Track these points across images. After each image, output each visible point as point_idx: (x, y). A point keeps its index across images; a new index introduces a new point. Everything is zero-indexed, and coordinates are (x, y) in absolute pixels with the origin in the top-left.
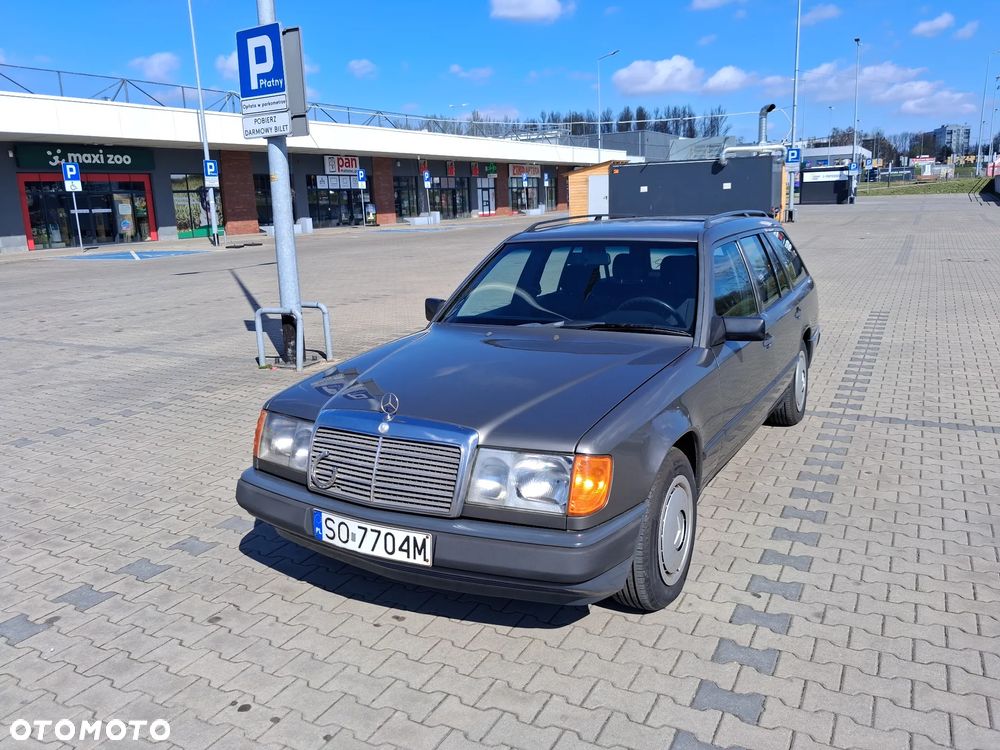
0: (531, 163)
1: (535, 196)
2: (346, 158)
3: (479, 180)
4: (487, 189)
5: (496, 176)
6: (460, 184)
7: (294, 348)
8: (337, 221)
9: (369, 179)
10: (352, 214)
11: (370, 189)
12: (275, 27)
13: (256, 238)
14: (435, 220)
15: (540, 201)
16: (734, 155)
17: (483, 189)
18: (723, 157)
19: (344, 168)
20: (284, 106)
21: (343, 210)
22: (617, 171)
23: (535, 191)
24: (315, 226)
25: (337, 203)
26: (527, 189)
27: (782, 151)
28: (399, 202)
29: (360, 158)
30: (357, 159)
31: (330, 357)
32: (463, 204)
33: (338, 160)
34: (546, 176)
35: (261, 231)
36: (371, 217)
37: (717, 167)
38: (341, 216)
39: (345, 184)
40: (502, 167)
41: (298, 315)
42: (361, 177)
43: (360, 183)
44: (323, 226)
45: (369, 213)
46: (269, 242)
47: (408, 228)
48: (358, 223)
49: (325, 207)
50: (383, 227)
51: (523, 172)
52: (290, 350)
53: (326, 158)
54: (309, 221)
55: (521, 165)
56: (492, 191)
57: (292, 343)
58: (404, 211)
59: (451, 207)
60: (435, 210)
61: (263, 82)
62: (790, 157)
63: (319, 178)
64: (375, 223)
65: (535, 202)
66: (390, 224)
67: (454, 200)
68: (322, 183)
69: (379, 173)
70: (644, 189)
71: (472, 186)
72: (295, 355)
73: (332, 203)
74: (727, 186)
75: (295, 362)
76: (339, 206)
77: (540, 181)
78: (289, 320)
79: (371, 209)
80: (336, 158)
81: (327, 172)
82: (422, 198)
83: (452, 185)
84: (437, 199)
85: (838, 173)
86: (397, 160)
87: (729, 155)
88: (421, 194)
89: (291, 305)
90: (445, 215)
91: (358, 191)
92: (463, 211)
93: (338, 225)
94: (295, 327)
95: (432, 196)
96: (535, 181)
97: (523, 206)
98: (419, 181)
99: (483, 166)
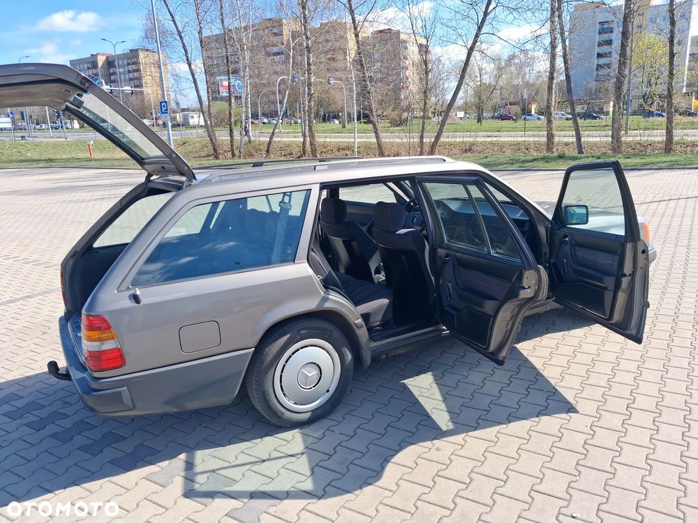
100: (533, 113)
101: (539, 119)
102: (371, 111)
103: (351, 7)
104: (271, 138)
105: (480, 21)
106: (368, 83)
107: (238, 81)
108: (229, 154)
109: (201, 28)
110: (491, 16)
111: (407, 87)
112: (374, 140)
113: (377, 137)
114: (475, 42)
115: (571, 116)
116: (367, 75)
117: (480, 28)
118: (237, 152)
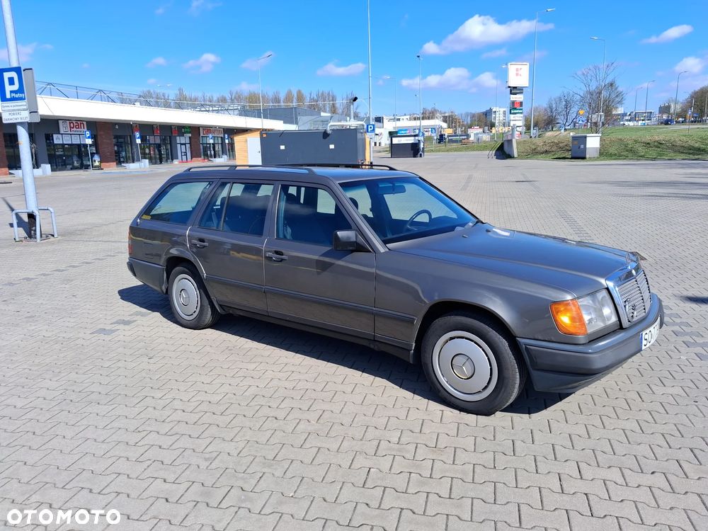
0: (215, 127)
1: (220, 149)
2: (76, 123)
3: (178, 138)
4: (185, 144)
5: (190, 135)
6: (164, 140)
7: (35, 231)
8: (71, 166)
9: (94, 137)
10: (82, 161)
11: (95, 144)
12: (19, 68)
13: (8, 178)
14: (145, 165)
15: (223, 153)
16: (335, 128)
17: (181, 144)
18: (328, 129)
19: (75, 129)
20: (25, 107)
21: (75, 159)
22: (265, 136)
23: (220, 146)
24: (53, 170)
25: (70, 153)
26: (213, 144)
27: (363, 125)
28: (118, 153)
29: (87, 122)
30: (85, 123)
31: (56, 236)
32: (167, 154)
33: (70, 123)
34: (226, 136)
35: (10, 174)
36: (97, 164)
37: (325, 135)
38: (73, 163)
39: (76, 141)
40: (195, 130)
41: (36, 213)
42: (87, 136)
43: (87, 140)
44: (60, 170)
45: (95, 161)
46: (17, 181)
47: (125, 171)
48: (87, 167)
49: (61, 156)
50: (106, 170)
51: (211, 133)
52: (33, 232)
53: (60, 122)
54: (48, 166)
55: (208, 129)
56: (188, 146)
57: (34, 228)
58: (122, 160)
59: (158, 156)
60: (145, 158)
61: (13, 95)
62: (369, 129)
63: (55, 136)
64: (99, 168)
65: (221, 153)
66: (112, 169)
67: (160, 151)
68: (57, 140)
69: (102, 133)
70: (282, 147)
71: (173, 142)
72: (35, 234)
73: (66, 153)
74: (332, 147)
75: (35, 238)
76: (71, 156)
77: (223, 139)
78: (32, 216)
79: (97, 158)
80: (68, 122)
81: (62, 132)
82: (135, 150)
83: (158, 141)
84: (147, 151)
85: (413, 138)
86: (116, 124)
87: (333, 128)
88: (134, 147)
89: (33, 208)
90: (152, 161)
91: (85, 146)
92: (167, 159)
93: (71, 169)
94: (35, 219)
95: (143, 149)
96: (220, 139)
97: (211, 156)
98: (133, 138)
99: (181, 129)
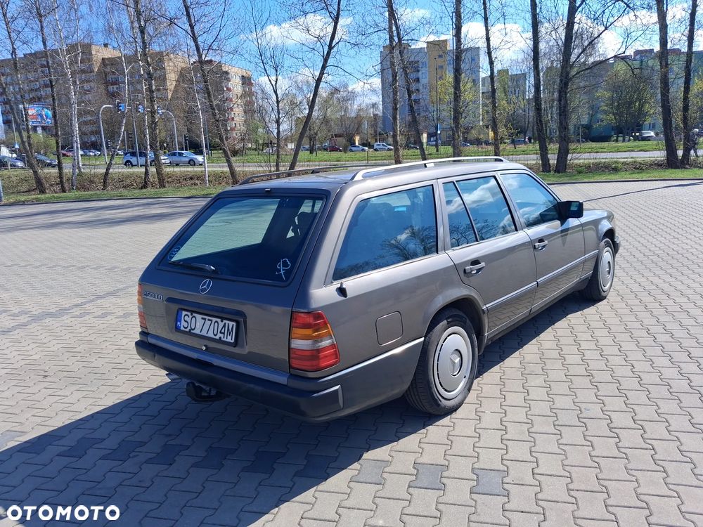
100: (357, 144)
101: (363, 150)
102: (221, 139)
103: (194, 34)
104: (108, 169)
105: (325, 53)
106: (217, 111)
107: (46, 110)
108: (57, 188)
109: (14, 49)
110: (335, 50)
111: (233, 119)
112: (227, 169)
113: (230, 166)
114: (322, 73)
115: (392, 148)
116: (215, 103)
117: (326, 60)
118: (66, 186)
